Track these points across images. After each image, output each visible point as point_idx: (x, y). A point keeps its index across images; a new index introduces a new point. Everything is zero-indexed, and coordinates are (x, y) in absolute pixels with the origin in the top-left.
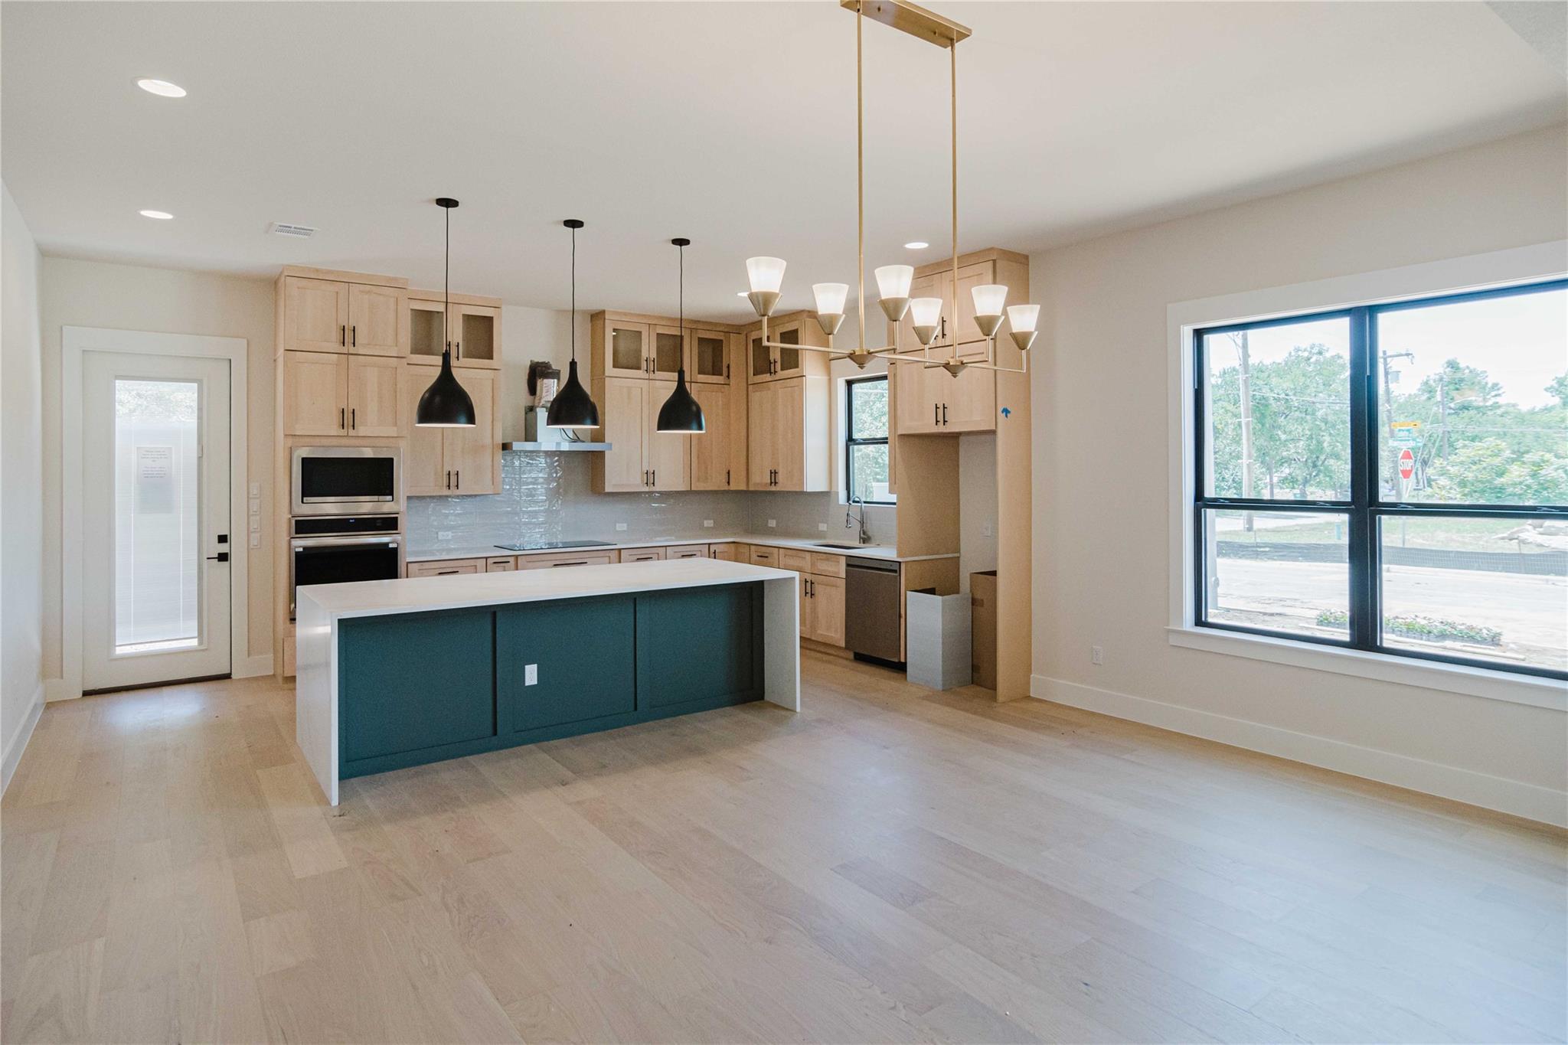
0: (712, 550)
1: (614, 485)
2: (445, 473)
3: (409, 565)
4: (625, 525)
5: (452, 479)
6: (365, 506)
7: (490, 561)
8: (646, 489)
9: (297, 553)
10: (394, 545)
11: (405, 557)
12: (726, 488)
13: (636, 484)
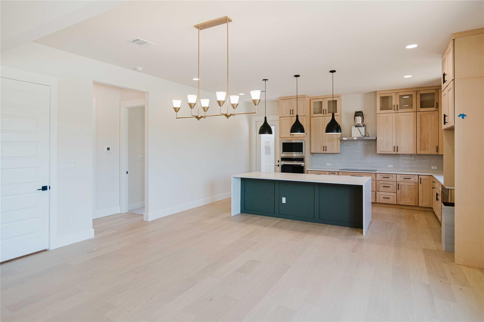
0: (420, 178)
1: (381, 151)
2: (323, 146)
3: (308, 171)
4: (392, 165)
5: (325, 148)
6: (295, 155)
7: (330, 172)
8: (395, 153)
9: (282, 165)
10: (303, 165)
11: (307, 168)
12: (437, 153)
13: (390, 150)
